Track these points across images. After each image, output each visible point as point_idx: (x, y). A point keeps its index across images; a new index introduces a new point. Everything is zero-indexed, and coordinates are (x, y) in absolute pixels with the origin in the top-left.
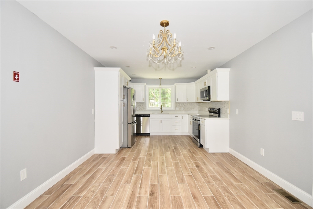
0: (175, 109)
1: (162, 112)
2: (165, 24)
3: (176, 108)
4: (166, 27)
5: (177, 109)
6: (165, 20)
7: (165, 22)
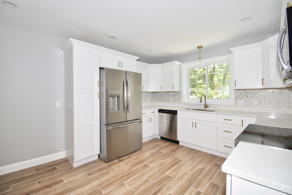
0: (236, 102)
1: (206, 106)
3: (239, 101)
5: (241, 102)
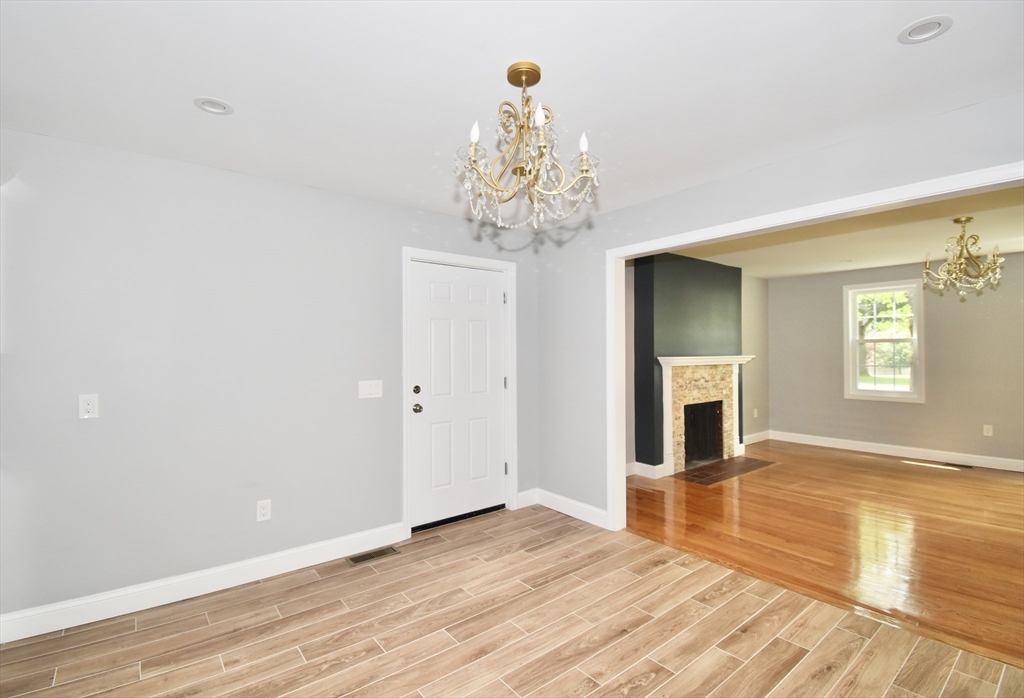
2: (524, 78)
4: (529, 89)
6: (524, 59)
7: (524, 68)
